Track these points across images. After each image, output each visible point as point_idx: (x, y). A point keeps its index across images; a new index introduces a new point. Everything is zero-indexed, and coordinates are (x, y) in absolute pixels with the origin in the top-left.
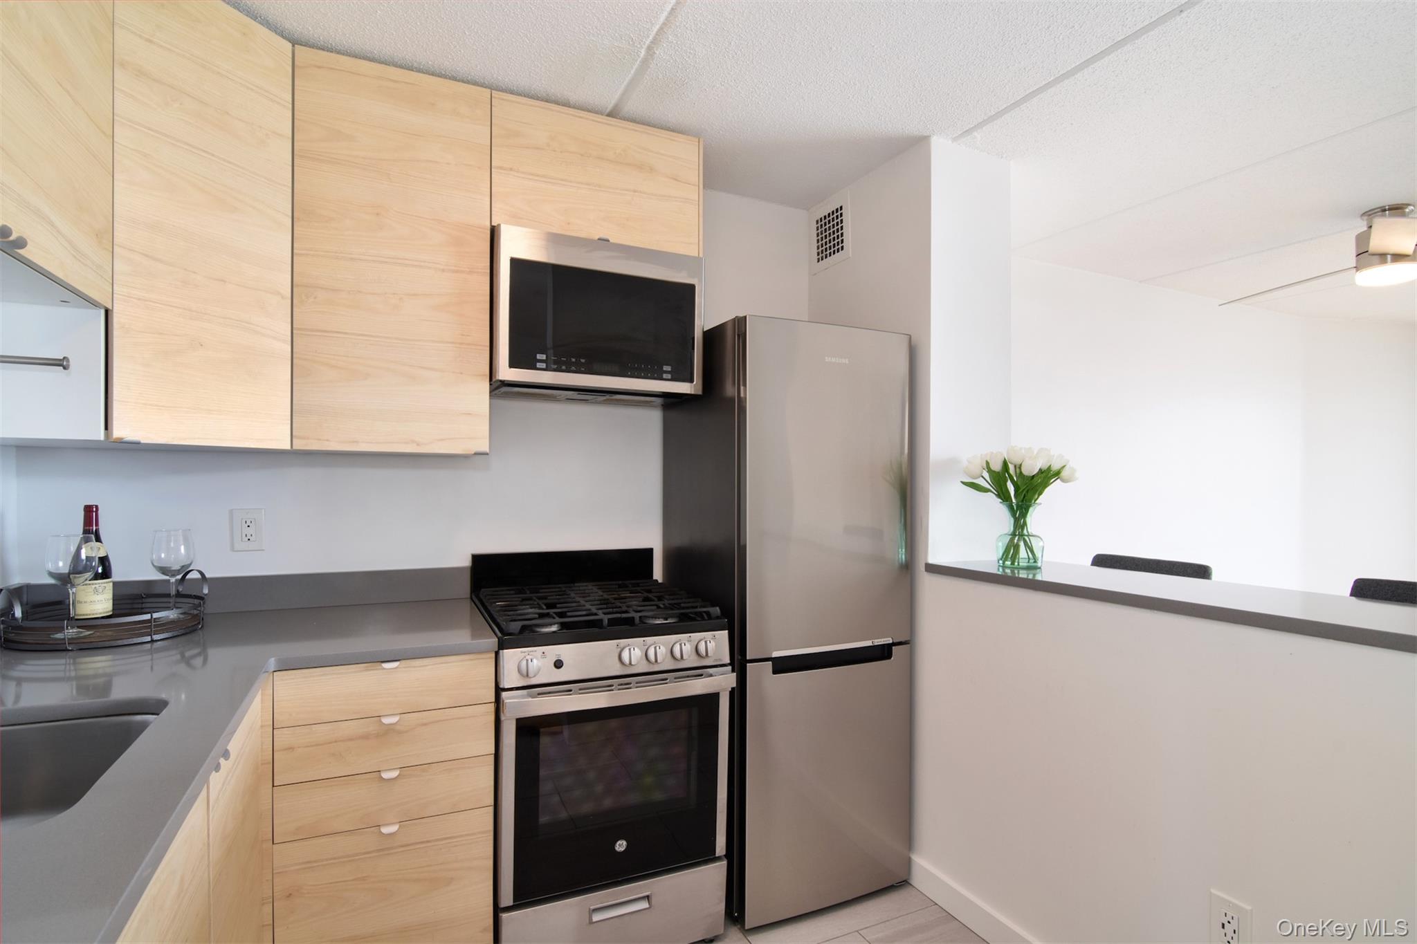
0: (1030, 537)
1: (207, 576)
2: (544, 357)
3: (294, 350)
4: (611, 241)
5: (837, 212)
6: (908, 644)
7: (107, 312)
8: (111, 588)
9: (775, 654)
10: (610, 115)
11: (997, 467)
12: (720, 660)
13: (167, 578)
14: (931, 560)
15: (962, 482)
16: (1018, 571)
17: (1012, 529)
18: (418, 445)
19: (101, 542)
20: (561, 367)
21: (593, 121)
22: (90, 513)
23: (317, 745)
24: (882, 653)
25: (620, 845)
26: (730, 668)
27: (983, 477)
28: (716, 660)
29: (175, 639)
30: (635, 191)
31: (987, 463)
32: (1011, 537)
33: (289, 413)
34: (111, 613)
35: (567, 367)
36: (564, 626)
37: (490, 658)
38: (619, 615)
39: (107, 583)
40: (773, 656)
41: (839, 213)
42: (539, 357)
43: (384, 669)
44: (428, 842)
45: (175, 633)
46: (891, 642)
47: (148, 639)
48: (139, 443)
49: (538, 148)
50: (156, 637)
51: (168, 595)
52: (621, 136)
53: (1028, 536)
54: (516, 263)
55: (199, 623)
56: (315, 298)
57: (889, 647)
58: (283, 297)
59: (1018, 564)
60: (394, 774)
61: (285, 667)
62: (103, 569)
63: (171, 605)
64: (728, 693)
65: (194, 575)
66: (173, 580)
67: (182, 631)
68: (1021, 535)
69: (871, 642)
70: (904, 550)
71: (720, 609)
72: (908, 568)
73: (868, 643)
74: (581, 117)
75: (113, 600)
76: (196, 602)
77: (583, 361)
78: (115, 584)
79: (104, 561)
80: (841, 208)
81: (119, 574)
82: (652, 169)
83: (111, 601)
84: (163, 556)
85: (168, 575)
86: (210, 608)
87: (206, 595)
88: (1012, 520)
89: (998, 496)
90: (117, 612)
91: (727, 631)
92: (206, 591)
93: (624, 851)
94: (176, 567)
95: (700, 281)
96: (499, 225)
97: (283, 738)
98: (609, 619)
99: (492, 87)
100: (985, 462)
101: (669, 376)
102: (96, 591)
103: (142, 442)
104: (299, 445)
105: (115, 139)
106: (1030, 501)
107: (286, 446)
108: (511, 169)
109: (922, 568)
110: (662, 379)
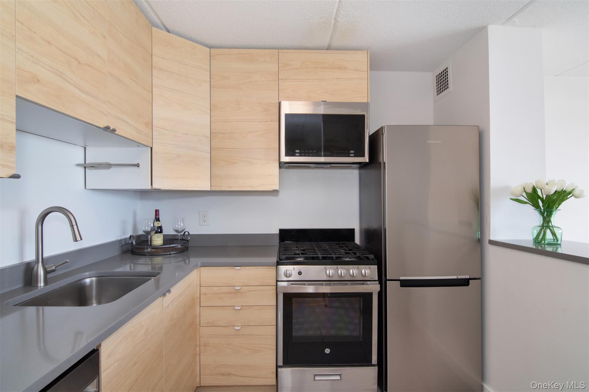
0: (553, 228)
1: (190, 233)
2: (299, 151)
3: (211, 156)
4: (327, 101)
5: (445, 70)
6: (480, 279)
7: (151, 148)
8: (163, 236)
9: (401, 278)
10: (327, 49)
11: (530, 190)
12: (373, 278)
13: (178, 234)
14: (492, 238)
15: (511, 199)
16: (544, 246)
17: (542, 222)
18: (252, 187)
19: (160, 221)
20: (305, 155)
21: (320, 53)
22: (157, 212)
23: (214, 294)
24: (465, 283)
25: (327, 350)
26: (378, 282)
27: (522, 196)
28: (371, 278)
29: (177, 254)
30: (338, 79)
31: (524, 188)
32: (541, 227)
33: (210, 178)
34: (162, 244)
35: (308, 155)
36: (306, 258)
37: (274, 268)
38: (326, 255)
39: (161, 235)
40: (400, 279)
41: (446, 71)
42: (296, 151)
43: (236, 269)
44: (252, 335)
45: (177, 252)
46: (469, 277)
47: (169, 253)
48: (160, 189)
49: (296, 69)
50: (171, 253)
51: (178, 240)
52: (331, 57)
53: (552, 227)
54: (287, 116)
55: (186, 249)
56: (218, 137)
57: (468, 280)
58: (207, 138)
59: (544, 242)
60: (239, 308)
61: (204, 265)
62: (160, 230)
63: (179, 243)
64: (377, 293)
65: (187, 233)
66: (179, 234)
67: (180, 252)
68: (548, 227)
69: (456, 276)
70: (479, 233)
71: (374, 256)
72: (480, 241)
73: (455, 277)
74: (314, 53)
75: (163, 241)
76: (185, 242)
77: (315, 151)
78: (164, 235)
79: (160, 228)
80: (447, 68)
81: (165, 232)
82: (345, 68)
83: (162, 241)
84: (177, 226)
85: (178, 233)
86: (190, 244)
87: (189, 240)
88: (541, 218)
89: (533, 206)
90: (164, 244)
91: (377, 266)
92: (189, 239)
93: (328, 353)
94: (180, 230)
95: (367, 113)
96: (281, 101)
97: (203, 290)
98: (322, 257)
99: (278, 49)
100: (523, 188)
101: (353, 155)
102: (158, 237)
103: (161, 189)
104: (213, 189)
105: (153, 92)
106: (552, 208)
107: (209, 189)
108: (286, 79)
109: (488, 242)
110: (350, 156)
